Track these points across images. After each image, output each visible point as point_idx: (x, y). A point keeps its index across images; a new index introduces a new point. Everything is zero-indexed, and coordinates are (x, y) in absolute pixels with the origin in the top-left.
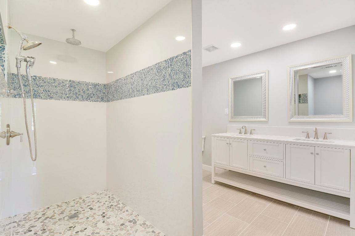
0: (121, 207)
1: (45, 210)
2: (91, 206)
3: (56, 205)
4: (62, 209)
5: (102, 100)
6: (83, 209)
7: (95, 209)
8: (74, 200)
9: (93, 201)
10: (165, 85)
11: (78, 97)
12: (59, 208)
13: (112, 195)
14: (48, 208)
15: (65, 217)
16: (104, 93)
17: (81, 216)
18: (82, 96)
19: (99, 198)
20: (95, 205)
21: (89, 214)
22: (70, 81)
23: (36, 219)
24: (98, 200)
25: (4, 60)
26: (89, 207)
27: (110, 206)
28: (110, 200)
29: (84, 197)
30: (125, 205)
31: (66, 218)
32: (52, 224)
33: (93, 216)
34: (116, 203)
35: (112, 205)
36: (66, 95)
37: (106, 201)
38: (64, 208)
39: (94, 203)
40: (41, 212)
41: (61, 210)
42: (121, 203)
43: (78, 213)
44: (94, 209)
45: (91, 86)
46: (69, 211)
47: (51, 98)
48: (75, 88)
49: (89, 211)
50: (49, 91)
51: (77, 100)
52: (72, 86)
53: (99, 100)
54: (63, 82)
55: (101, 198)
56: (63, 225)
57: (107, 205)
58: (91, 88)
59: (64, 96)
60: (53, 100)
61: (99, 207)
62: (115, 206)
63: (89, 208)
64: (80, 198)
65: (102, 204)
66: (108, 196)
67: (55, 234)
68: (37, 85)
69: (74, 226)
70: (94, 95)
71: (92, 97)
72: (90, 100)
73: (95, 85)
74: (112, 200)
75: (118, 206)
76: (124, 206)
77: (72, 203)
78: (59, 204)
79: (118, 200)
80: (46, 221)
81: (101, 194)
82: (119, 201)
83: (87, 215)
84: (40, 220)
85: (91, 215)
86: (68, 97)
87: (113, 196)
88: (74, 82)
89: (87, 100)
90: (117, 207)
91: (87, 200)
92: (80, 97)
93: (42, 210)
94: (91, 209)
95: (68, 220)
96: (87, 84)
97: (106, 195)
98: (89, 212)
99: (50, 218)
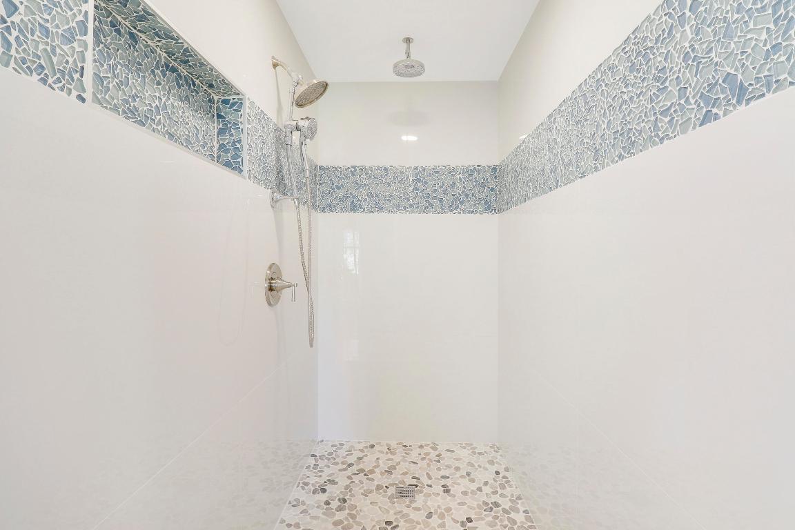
0: (519, 524)
1: (365, 450)
2: (448, 482)
3: (387, 445)
4: (392, 459)
5: (488, 208)
6: (429, 483)
7: (454, 496)
8: (421, 447)
9: (457, 469)
10: (664, 113)
11: (432, 205)
12: (390, 456)
13: (507, 470)
14: (372, 446)
15: (391, 485)
16: (492, 189)
17: (420, 499)
18: (441, 200)
19: (472, 465)
20: (459, 484)
21: (436, 505)
22: (416, 169)
23: (345, 464)
24: (469, 469)
25: (242, 129)
26: (443, 482)
27: (491, 505)
28: (498, 484)
29: (442, 448)
30: (532, 522)
31: (392, 491)
32: (362, 494)
33: (442, 516)
34: (510, 504)
35: (496, 504)
36: (408, 200)
37: (486, 483)
38: (397, 458)
39: (458, 474)
40: (358, 451)
41: (390, 463)
42: (522, 509)
43: (417, 486)
44: (451, 492)
45: (461, 175)
46: (403, 474)
47: (381, 209)
48: (426, 183)
49: (438, 494)
50: (377, 196)
51: (430, 212)
52: (419, 181)
53: (481, 208)
54: (402, 173)
55: (476, 465)
56: (377, 507)
57: (485, 498)
58: (460, 179)
59: (404, 203)
60: (383, 215)
61: (465, 493)
62: (505, 511)
63: (443, 486)
64: (434, 449)
65: (474, 487)
66: (495, 468)
67: (355, 526)
68: (357, 184)
69: (395, 524)
70: (467, 196)
71: (462, 203)
72: (459, 210)
73: (470, 172)
74: (502, 487)
75: (513, 515)
76: (529, 524)
77: (414, 455)
78: (393, 444)
79: (516, 494)
80: (356, 479)
81: (480, 454)
82: (519, 498)
83: (433, 504)
84: (349, 472)
85: (439, 511)
86: (411, 206)
87: (507, 474)
88: (424, 170)
89: (451, 211)
90: (508, 518)
91: (447, 459)
92: (436, 203)
93: (361, 447)
94: (447, 491)
95: (391, 497)
96: (452, 171)
97: (491, 462)
98: (439, 498)
99: (365, 475)
